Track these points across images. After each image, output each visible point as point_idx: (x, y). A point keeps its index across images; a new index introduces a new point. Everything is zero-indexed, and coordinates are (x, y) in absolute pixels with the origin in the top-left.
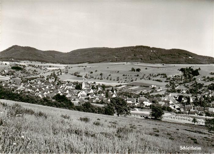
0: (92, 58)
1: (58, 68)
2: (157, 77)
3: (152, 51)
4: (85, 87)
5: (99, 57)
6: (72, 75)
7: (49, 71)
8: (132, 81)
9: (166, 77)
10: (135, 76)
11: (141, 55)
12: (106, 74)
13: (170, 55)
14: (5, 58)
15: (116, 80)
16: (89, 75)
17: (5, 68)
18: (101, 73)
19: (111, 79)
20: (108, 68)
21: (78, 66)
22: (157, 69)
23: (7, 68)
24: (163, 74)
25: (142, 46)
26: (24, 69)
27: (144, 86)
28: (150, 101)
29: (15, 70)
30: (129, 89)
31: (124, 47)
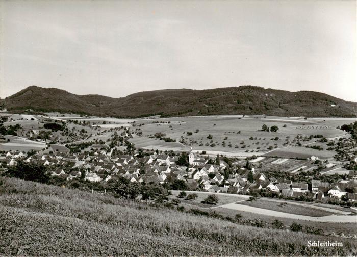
0: (165, 107)
1: (120, 126)
2: (310, 141)
3: (267, 95)
4: (195, 161)
5: (176, 105)
6: (152, 138)
7: (105, 131)
8: (270, 148)
9: (326, 141)
10: (272, 139)
11: (250, 102)
12: (218, 137)
13: (299, 102)
14: (17, 108)
15: (240, 148)
16: (187, 139)
17: (33, 125)
18: (210, 135)
19: (230, 146)
20: (215, 125)
21: (154, 122)
22: (302, 126)
23: (37, 127)
24: (318, 135)
25: (250, 87)
26: (66, 127)
27: (297, 159)
28: (341, 189)
29: (50, 130)
30: (274, 164)
31: (219, 89)
